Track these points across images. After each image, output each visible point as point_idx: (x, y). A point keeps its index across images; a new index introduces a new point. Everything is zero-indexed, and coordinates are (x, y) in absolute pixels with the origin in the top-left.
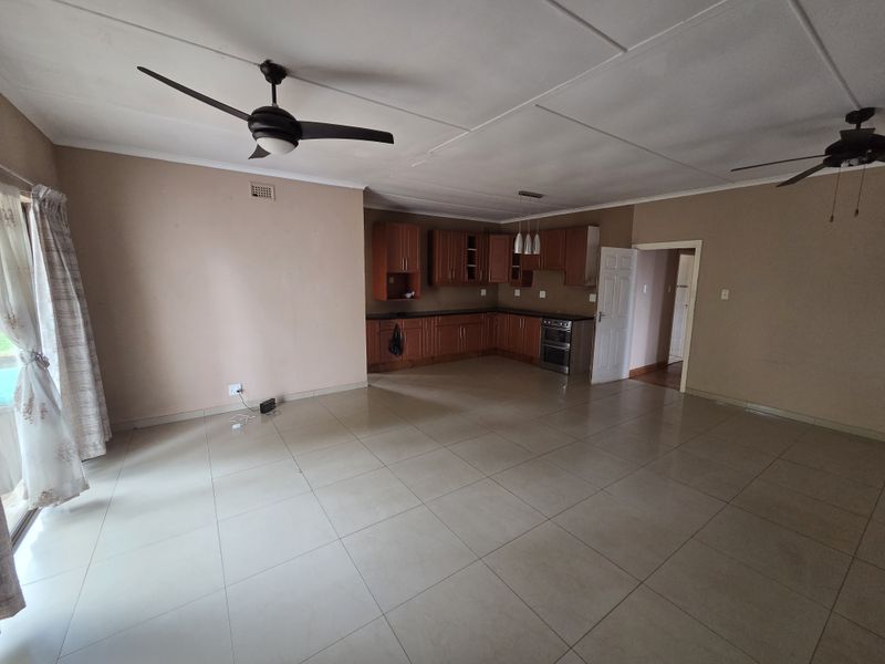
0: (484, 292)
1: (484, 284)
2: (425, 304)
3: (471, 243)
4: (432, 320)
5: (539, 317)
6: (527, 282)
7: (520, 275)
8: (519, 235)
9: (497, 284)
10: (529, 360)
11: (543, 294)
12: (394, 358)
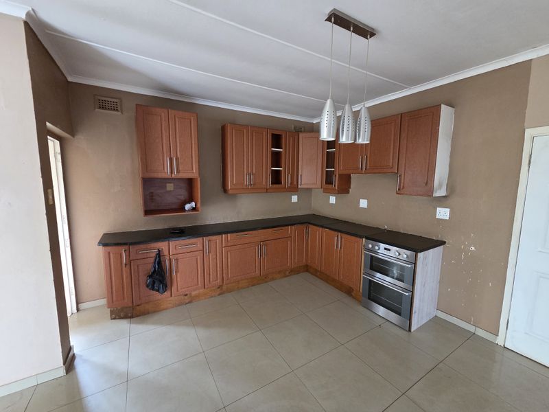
0: (295, 199)
1: (294, 189)
2: (216, 214)
3: (277, 140)
4: (217, 238)
5: (361, 237)
6: (344, 187)
7: (336, 180)
8: (329, 101)
9: (309, 190)
10: (349, 292)
11: (363, 203)
12: (156, 295)
